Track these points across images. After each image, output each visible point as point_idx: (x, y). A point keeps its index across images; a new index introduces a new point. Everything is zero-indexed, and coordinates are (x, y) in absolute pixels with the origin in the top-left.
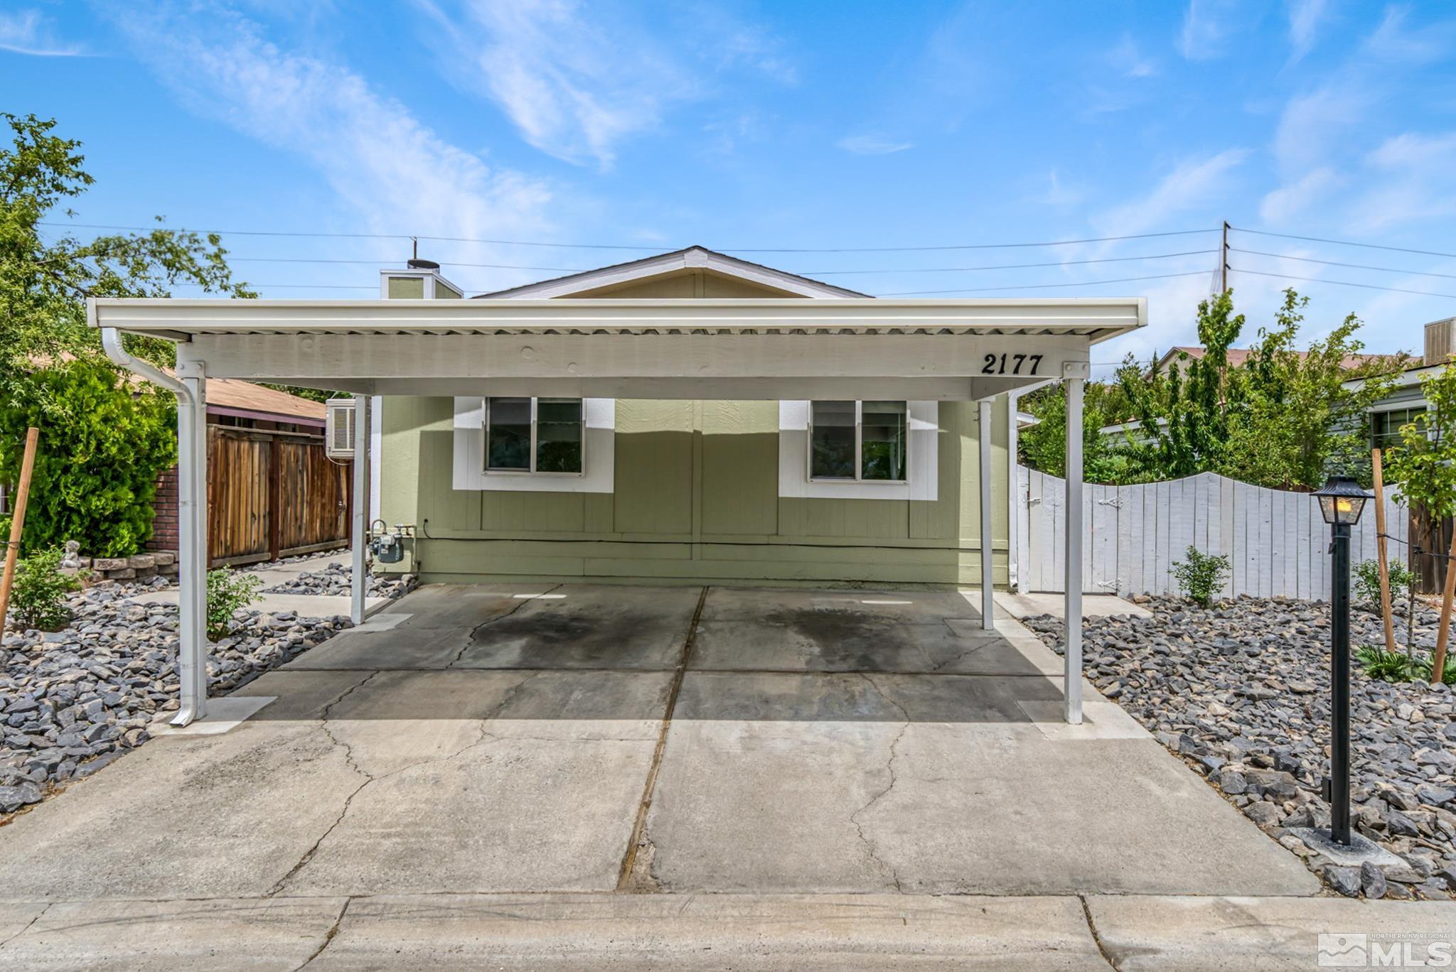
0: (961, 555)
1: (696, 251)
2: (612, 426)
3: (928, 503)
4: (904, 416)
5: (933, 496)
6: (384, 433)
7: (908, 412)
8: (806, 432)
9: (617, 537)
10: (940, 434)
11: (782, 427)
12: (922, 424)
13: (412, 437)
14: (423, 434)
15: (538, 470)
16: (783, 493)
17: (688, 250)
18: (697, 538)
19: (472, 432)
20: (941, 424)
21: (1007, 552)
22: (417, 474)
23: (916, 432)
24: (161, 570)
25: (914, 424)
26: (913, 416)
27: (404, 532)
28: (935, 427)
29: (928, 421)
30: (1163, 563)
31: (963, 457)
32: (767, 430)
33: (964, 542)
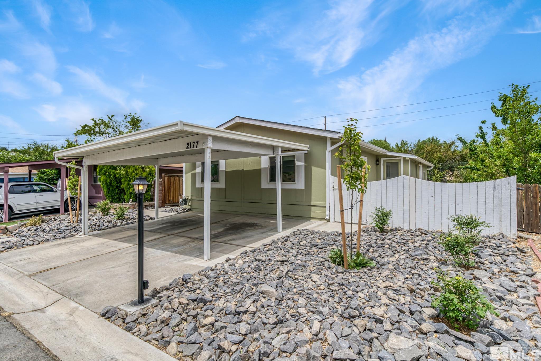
0: (312, 208)
1: (237, 117)
2: (224, 169)
3: (302, 189)
4: (294, 161)
5: (303, 188)
6: (185, 174)
7: (295, 159)
8: (268, 168)
9: (226, 200)
10: (305, 166)
11: (262, 167)
12: (300, 164)
14: (192, 174)
16: (263, 187)
17: (235, 117)
18: (243, 200)
19: (199, 172)
20: (305, 164)
21: (325, 207)
23: (298, 166)
24: (151, 206)
25: (297, 163)
26: (297, 160)
27: (186, 198)
28: (303, 164)
29: (302, 162)
31: (312, 174)
32: (258, 168)
33: (313, 203)
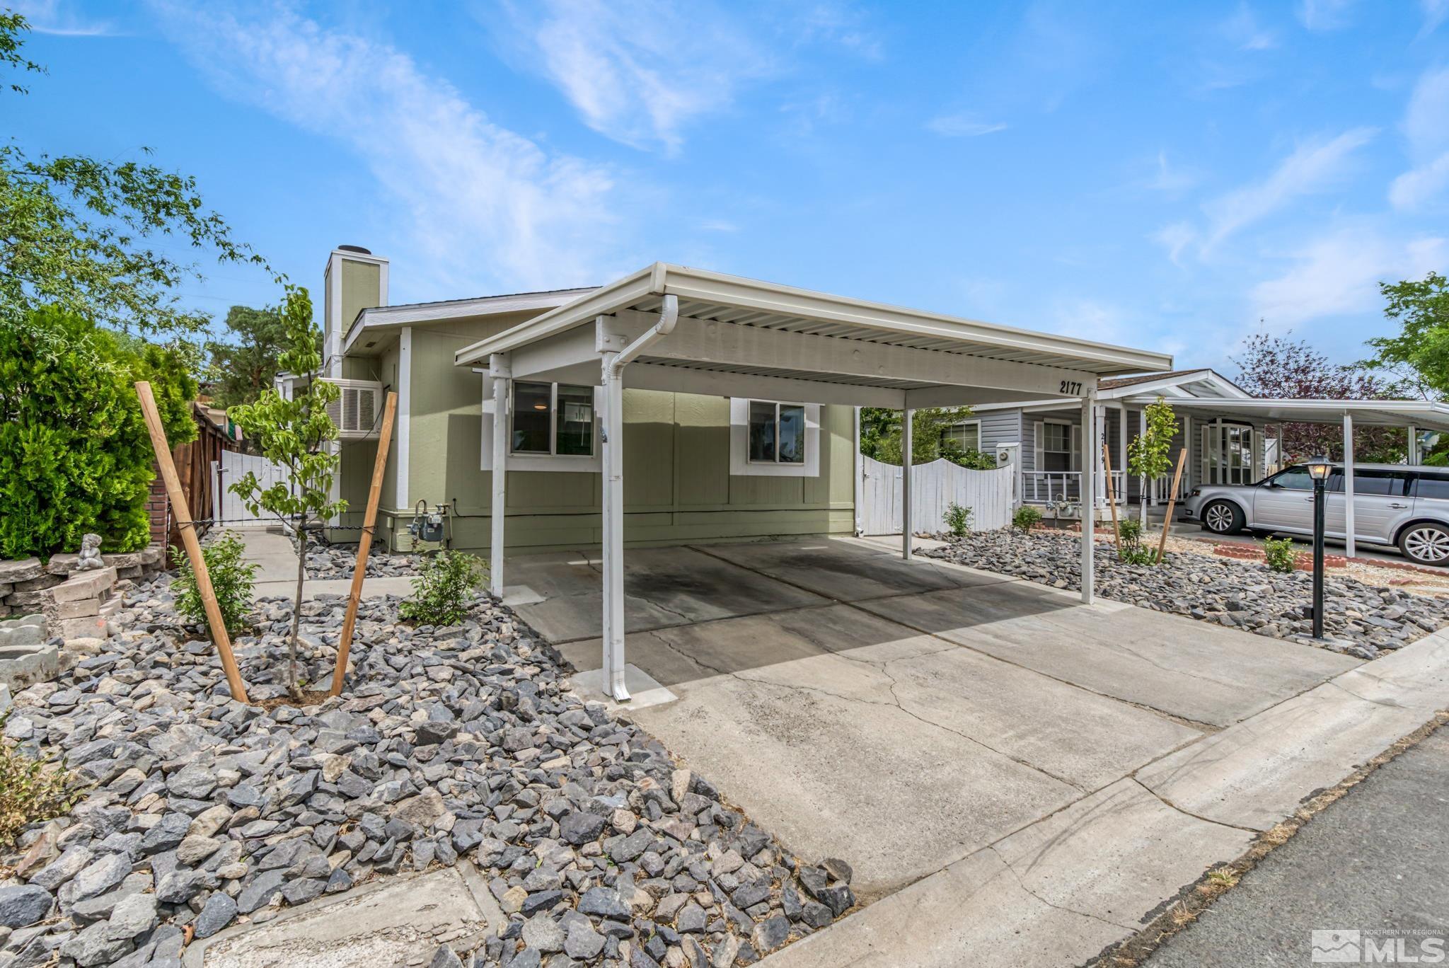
0: (831, 514)
3: (814, 478)
4: (802, 417)
5: (817, 474)
6: (412, 414)
8: (746, 427)
10: (820, 431)
11: (733, 422)
12: (812, 424)
13: (441, 420)
14: (451, 417)
15: (558, 453)
16: (733, 472)
18: (676, 508)
20: (821, 426)
21: (854, 510)
22: (445, 455)
23: (809, 430)
25: (807, 423)
26: (807, 417)
28: (817, 426)
29: (815, 421)
30: (940, 514)
31: (832, 448)
32: (722, 424)
33: (833, 504)
